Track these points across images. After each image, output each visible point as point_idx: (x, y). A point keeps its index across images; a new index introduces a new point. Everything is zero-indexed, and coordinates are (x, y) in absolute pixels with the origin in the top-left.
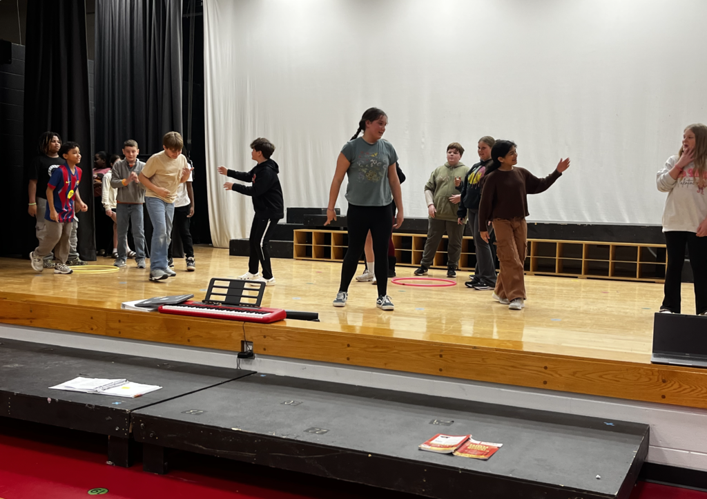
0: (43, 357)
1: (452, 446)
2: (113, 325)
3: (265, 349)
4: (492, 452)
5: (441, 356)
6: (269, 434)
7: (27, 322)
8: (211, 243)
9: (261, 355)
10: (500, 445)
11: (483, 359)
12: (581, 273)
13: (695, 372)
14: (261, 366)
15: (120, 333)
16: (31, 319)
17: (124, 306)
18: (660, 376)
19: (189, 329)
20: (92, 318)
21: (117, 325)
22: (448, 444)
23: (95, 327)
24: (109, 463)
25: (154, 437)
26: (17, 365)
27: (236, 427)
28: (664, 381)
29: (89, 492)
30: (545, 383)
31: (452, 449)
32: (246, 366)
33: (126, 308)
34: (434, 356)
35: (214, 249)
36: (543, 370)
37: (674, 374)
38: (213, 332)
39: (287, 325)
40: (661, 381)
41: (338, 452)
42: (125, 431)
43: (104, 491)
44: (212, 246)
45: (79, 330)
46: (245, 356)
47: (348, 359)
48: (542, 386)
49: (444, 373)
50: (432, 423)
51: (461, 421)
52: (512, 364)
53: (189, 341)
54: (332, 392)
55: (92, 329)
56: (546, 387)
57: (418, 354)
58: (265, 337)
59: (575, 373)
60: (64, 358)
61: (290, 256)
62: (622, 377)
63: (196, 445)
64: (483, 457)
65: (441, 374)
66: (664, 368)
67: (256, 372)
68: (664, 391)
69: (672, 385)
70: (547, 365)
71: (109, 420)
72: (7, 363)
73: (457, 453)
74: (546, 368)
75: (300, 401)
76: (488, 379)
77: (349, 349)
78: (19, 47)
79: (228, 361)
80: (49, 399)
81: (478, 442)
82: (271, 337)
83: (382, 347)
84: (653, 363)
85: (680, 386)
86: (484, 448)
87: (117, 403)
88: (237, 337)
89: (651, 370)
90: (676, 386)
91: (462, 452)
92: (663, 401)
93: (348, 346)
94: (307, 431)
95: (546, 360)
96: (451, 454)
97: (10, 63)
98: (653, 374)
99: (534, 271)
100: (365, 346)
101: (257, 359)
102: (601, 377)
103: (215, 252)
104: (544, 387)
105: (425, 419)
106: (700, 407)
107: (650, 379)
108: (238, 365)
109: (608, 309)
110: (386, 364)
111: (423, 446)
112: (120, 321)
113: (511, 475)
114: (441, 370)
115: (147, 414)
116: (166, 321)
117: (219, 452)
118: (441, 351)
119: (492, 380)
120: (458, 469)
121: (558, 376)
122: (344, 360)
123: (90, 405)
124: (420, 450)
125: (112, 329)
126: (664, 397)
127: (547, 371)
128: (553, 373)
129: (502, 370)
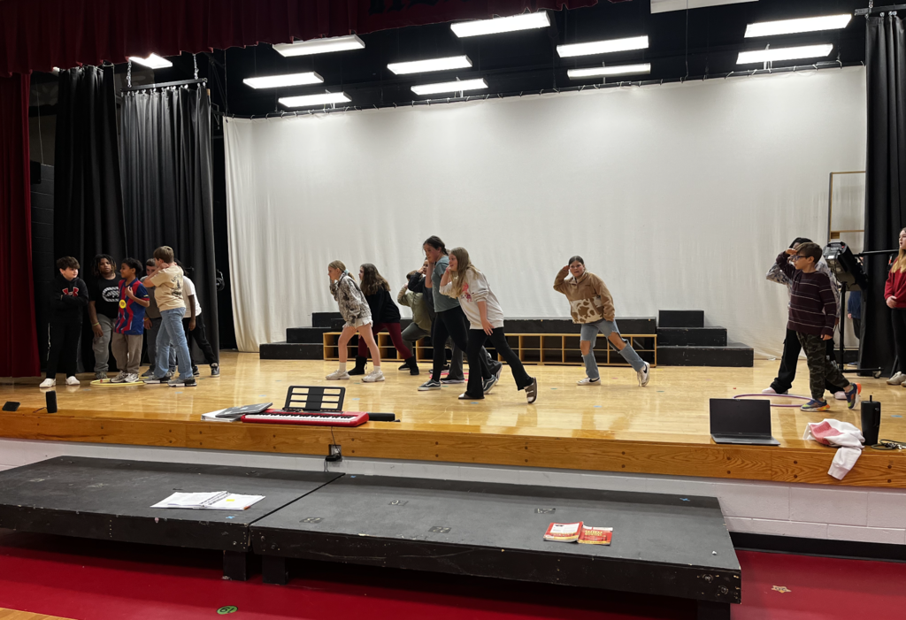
0: (124, 474)
1: (574, 535)
2: (193, 437)
3: (353, 452)
4: (608, 536)
5: (526, 448)
6: (398, 536)
7: (99, 439)
8: (236, 347)
9: (349, 457)
10: (611, 529)
11: (565, 448)
13: (756, 449)
14: (349, 467)
15: (200, 444)
16: (103, 436)
17: (204, 417)
18: (725, 455)
19: (274, 436)
20: (170, 431)
21: (198, 437)
22: (568, 533)
23: (174, 440)
24: (225, 578)
25: (276, 548)
26: (101, 484)
27: (362, 533)
28: (729, 459)
29: (219, 612)
30: (623, 466)
31: (576, 537)
32: (333, 469)
33: (206, 420)
34: (521, 448)
35: (240, 354)
36: (621, 455)
37: (737, 452)
38: (300, 438)
39: (370, 428)
40: (726, 458)
41: (469, 549)
42: (244, 545)
43: (234, 610)
44: (237, 351)
45: (158, 444)
46: (332, 459)
47: (437, 456)
48: (621, 470)
49: (529, 464)
50: (536, 511)
51: (562, 508)
52: (594, 452)
53: (274, 448)
54: (430, 488)
55: (171, 442)
56: (624, 470)
57: (506, 448)
58: (353, 440)
59: (649, 457)
60: (146, 473)
61: (320, 357)
62: (691, 457)
63: (322, 553)
64: (604, 542)
65: (527, 464)
66: (729, 447)
67: (344, 474)
68: (729, 468)
69: (736, 462)
70: (624, 450)
71: (226, 535)
72: (89, 483)
73: (580, 541)
74: (623, 453)
75: (406, 500)
76: (571, 466)
77: (437, 446)
79: (317, 465)
80: (157, 519)
81: (591, 528)
82: (360, 440)
83: (470, 443)
84: (718, 443)
85: (743, 462)
86: (599, 534)
87: (231, 517)
88: (324, 440)
89: (717, 450)
90: (739, 462)
91: (584, 539)
92: (729, 476)
93: (437, 443)
94: (431, 530)
95: (623, 446)
96: (575, 542)
97: (39, 183)
98: (719, 453)
99: (544, 361)
100: (453, 443)
101: (345, 462)
102: (673, 458)
103: (241, 357)
104: (623, 470)
105: (530, 510)
106: (761, 479)
107: (717, 458)
108: (326, 467)
110: (473, 459)
111: (547, 537)
112: (201, 433)
113: (640, 559)
114: (526, 461)
115: (267, 526)
116: (249, 430)
117: (346, 558)
118: (527, 443)
119: (575, 467)
120: (591, 556)
121: (633, 459)
122: (432, 457)
123: (204, 522)
124: (545, 540)
125: (193, 441)
126: (729, 472)
127: (624, 456)
128: (630, 457)
129: (584, 458)
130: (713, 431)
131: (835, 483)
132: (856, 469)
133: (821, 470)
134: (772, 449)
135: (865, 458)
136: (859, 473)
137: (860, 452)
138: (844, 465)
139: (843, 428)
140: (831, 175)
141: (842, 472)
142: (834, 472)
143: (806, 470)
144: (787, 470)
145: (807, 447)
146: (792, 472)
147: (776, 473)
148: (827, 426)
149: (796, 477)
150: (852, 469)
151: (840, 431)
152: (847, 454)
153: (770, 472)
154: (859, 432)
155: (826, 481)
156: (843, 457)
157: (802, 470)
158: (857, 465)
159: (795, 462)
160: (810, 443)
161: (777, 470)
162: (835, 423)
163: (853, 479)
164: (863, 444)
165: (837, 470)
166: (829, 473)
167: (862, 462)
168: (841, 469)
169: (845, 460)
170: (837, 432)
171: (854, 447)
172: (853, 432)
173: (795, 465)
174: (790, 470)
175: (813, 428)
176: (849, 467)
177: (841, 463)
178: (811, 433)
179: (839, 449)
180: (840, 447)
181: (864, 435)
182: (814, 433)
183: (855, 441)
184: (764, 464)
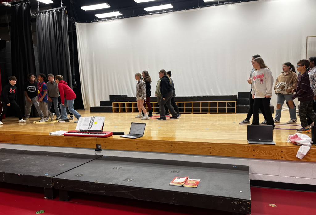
0: (20, 155)
1: (182, 183)
2: (46, 141)
3: (105, 147)
4: (197, 184)
5: (172, 146)
6: (110, 183)
7: (13, 142)
8: (84, 108)
9: (104, 149)
10: (200, 180)
11: (187, 146)
12: (208, 112)
13: (265, 146)
14: (105, 153)
15: (50, 144)
16: (15, 141)
17: (50, 134)
18: (252, 149)
19: (76, 141)
20: (38, 139)
21: (48, 141)
22: (180, 182)
23: (40, 143)
24: (45, 198)
25: (63, 187)
26: (8, 160)
27: (96, 181)
28: (254, 150)
29: (37, 213)
30: (210, 153)
31: (183, 184)
32: (98, 154)
33: (51, 135)
34: (169, 146)
35: (85, 111)
36: (209, 148)
37: (257, 147)
38: (85, 142)
39: (113, 138)
40: (253, 150)
41: (138, 189)
42: (51, 186)
43: (42, 212)
44: (85, 110)
45: (34, 144)
46: (98, 150)
47: (137, 149)
48: (209, 154)
49: (173, 152)
50: (171, 172)
51: (182, 170)
52: (199, 147)
53: (76, 145)
54: (133, 162)
55: (39, 143)
56: (211, 154)
57: (163, 146)
58: (105, 142)
59: (221, 149)
60: (28, 155)
61: (112, 112)
62: (238, 149)
63: (80, 189)
64: (195, 186)
65: (172, 152)
66: (254, 145)
67: (102, 156)
68: (254, 154)
69: (257, 151)
70: (211, 147)
71: (44, 181)
72: (4, 159)
73: (185, 186)
74: (210, 148)
75: (120, 167)
76: (189, 153)
77: (137, 145)
78: (9, 43)
79: (92, 152)
80: (19, 175)
81: (191, 179)
82: (108, 143)
83: (150, 144)
84: (249, 144)
85: (260, 151)
86: (194, 182)
87: (47, 174)
88: (94, 143)
89: (249, 146)
90: (258, 151)
91: (187, 185)
92: (254, 157)
93: (137, 144)
94: (125, 180)
95: (210, 145)
96: (182, 186)
97: (6, 48)
98: (250, 148)
99: (193, 112)
100: (143, 144)
101: (103, 151)
102: (231, 150)
103: (85, 112)
104: (210, 154)
105: (169, 171)
106: (267, 158)
107: (249, 150)
108: (96, 153)
109: (222, 124)
110: (151, 150)
111: (171, 184)
112: (49, 140)
113: (208, 194)
114: (172, 151)
115: (60, 178)
116: (67, 139)
117: (90, 191)
118: (172, 144)
119: (191, 153)
120: (187, 193)
121: (214, 150)
122: (135, 149)
123: (36, 176)
124: (170, 185)
125: (47, 143)
126: (254, 156)
127: (210, 149)
128: (213, 149)
129: (195, 149)
130: (248, 139)
131: (299, 160)
132: (308, 154)
133: (293, 155)
134: (273, 146)
135: (312, 150)
136: (309, 156)
137: (310, 147)
138: (303, 153)
139: (304, 137)
140: (307, 37)
141: (302, 156)
142: (298, 156)
143: (286, 155)
144: (278, 155)
145: (288, 145)
146: (280, 156)
147: (274, 156)
148: (297, 136)
149: (282, 157)
150: (306, 155)
151: (302, 138)
152: (304, 148)
153: (271, 156)
154: (310, 139)
155: (295, 159)
156: (303, 149)
157: (285, 155)
158: (308, 153)
159: (282, 152)
160: (289, 143)
161: (274, 155)
162: (300, 135)
163: (307, 158)
164: (311, 144)
165: (300, 155)
166: (296, 156)
167: (311, 151)
168: (302, 154)
169: (303, 151)
170: (300, 139)
171: (307, 145)
172: (307, 139)
173: (282, 153)
174: (280, 155)
175: (290, 137)
176: (305, 153)
177: (302, 152)
178: (290, 139)
179: (301, 146)
180: (301, 145)
181: (312, 140)
182: (291, 139)
183: (308, 142)
184: (269, 152)
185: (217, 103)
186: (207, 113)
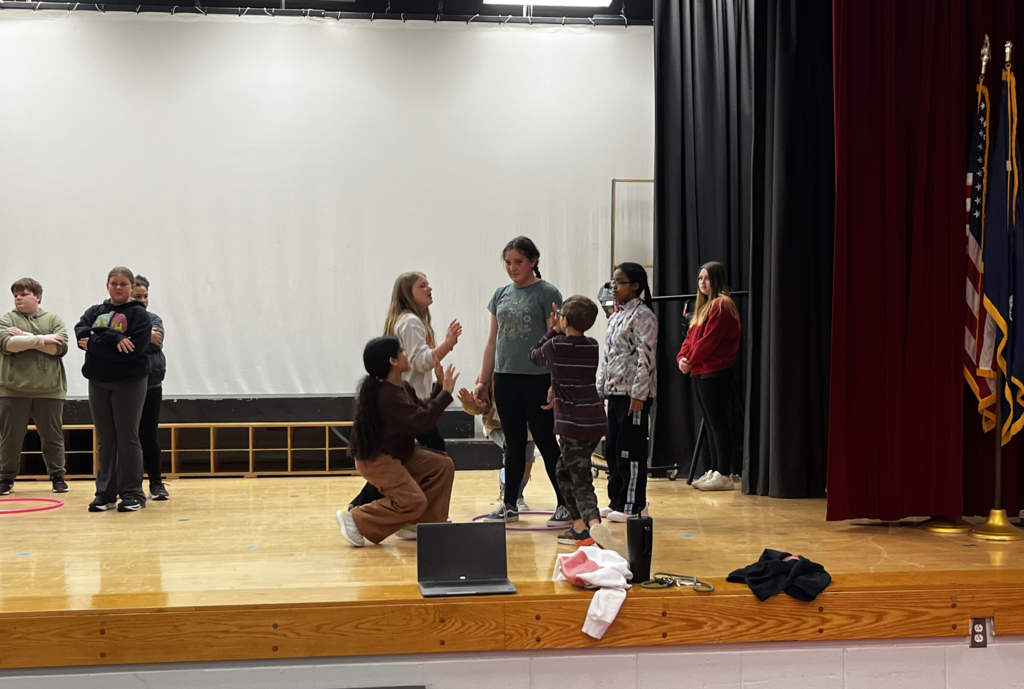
5: (102, 632)
11: (176, 626)
12: (248, 470)
13: (481, 602)
18: (437, 615)
28: (442, 621)
30: (275, 649)
34: (91, 633)
36: (272, 629)
37: (454, 608)
40: (438, 620)
48: (272, 655)
49: (108, 659)
52: (225, 628)
56: (278, 654)
57: (63, 636)
59: (318, 628)
62: (386, 622)
65: (104, 661)
66: (440, 602)
68: (443, 635)
69: (453, 624)
70: (277, 621)
74: (275, 626)
76: (183, 658)
84: (426, 596)
85: (463, 624)
89: (426, 608)
90: (458, 625)
92: (442, 649)
95: (275, 613)
98: (427, 613)
99: (178, 472)
102: (357, 627)
104: (275, 655)
106: (489, 648)
107: (424, 621)
109: (312, 522)
114: (103, 655)
118: (103, 623)
119: (191, 658)
121: (292, 635)
126: (442, 643)
127: (278, 631)
128: (287, 633)
129: (207, 640)
130: (421, 577)
131: (592, 645)
132: (621, 620)
133: (573, 626)
134: (507, 601)
135: (631, 603)
136: (624, 627)
137: (623, 594)
138: (603, 615)
139: (604, 558)
141: (600, 628)
142: (591, 629)
143: (553, 628)
144: (527, 632)
145: (558, 592)
146: (533, 634)
147: (511, 636)
148: (583, 557)
149: (538, 640)
150: (614, 621)
151: (599, 564)
152: (607, 598)
153: (502, 636)
154: (624, 564)
155: (580, 642)
156: (602, 603)
157: (547, 630)
158: (620, 615)
159: (538, 618)
160: (561, 585)
161: (513, 632)
162: (594, 552)
163: (617, 636)
164: (628, 582)
165: (594, 624)
166: (584, 630)
167: (628, 610)
168: (600, 622)
169: (604, 608)
170: (594, 567)
171: (615, 588)
172: (616, 565)
173: (536, 622)
174: (530, 631)
175: (564, 562)
176: (610, 619)
177: (599, 613)
178: (561, 570)
179: (597, 592)
180: (598, 588)
181: (632, 568)
182: (564, 570)
183: (618, 578)
184: (494, 625)
185: (285, 428)
186: (242, 477)
